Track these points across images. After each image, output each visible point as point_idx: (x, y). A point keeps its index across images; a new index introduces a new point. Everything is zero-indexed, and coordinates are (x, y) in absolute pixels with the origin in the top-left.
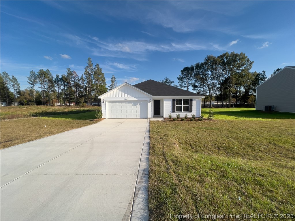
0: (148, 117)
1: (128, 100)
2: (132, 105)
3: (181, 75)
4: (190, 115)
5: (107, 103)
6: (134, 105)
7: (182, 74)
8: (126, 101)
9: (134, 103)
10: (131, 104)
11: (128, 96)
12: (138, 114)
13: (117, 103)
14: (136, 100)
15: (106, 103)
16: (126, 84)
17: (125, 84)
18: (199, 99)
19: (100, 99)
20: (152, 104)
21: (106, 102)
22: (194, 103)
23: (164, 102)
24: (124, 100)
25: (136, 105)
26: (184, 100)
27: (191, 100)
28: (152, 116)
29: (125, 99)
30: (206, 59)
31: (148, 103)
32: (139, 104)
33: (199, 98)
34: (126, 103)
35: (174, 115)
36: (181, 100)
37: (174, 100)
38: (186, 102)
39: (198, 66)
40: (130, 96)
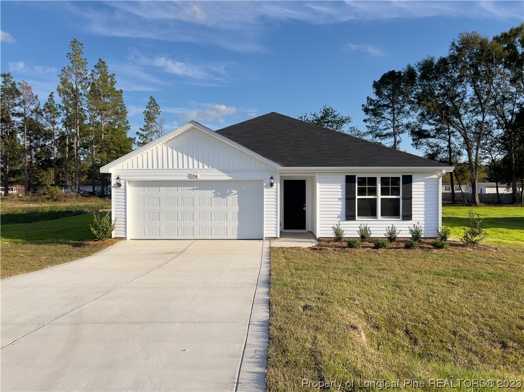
0: (265, 236)
1: (200, 177)
2: (213, 195)
3: (374, 97)
4: (403, 229)
5: (130, 189)
6: (220, 196)
7: (379, 93)
8: (193, 183)
9: (220, 188)
10: (209, 193)
11: (201, 165)
12: (232, 227)
13: (163, 189)
14: (225, 177)
15: (125, 189)
16: (193, 128)
17: (191, 125)
18: (435, 176)
19: (109, 175)
20: (277, 192)
21: (125, 186)
22: (418, 189)
23: (318, 184)
24: (186, 178)
25: (224, 195)
26: (384, 181)
27: (408, 180)
28: (276, 231)
29: (190, 176)
30: (457, 44)
31: (265, 190)
32: (235, 192)
33: (433, 173)
34: (193, 189)
35: (351, 230)
36: (373, 181)
37: (350, 180)
38: (390, 185)
39: (430, 70)
40: (206, 167)
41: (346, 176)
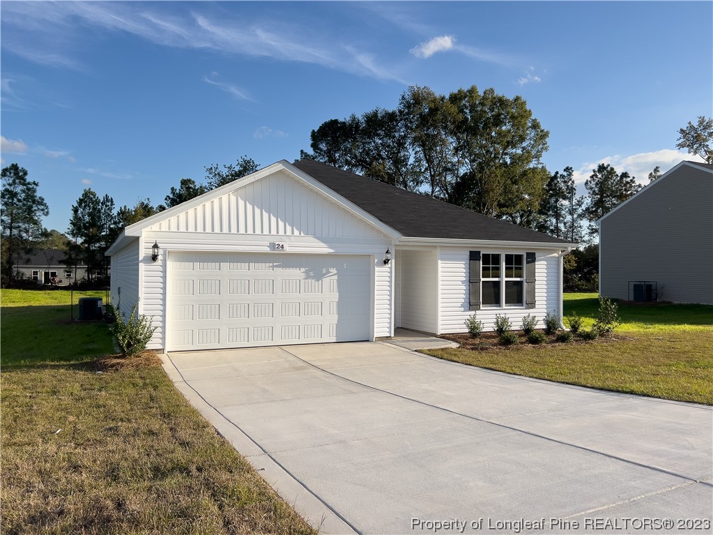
0: (376, 335)
1: (288, 249)
2: (303, 275)
5: (170, 265)
6: (313, 278)
8: (278, 257)
9: (313, 265)
10: (297, 273)
11: (289, 228)
12: (327, 323)
13: (225, 265)
14: (323, 249)
15: (164, 266)
16: (280, 172)
17: (280, 167)
18: (556, 255)
19: (137, 239)
20: (391, 272)
21: (164, 261)
22: (541, 268)
23: (439, 261)
24: (267, 250)
25: (319, 277)
26: (509, 259)
27: (532, 258)
28: (390, 328)
29: (272, 246)
31: (377, 269)
32: (334, 271)
33: (554, 251)
34: (273, 266)
36: (496, 259)
37: (474, 256)
38: (515, 262)
40: (296, 232)
41: (470, 252)
